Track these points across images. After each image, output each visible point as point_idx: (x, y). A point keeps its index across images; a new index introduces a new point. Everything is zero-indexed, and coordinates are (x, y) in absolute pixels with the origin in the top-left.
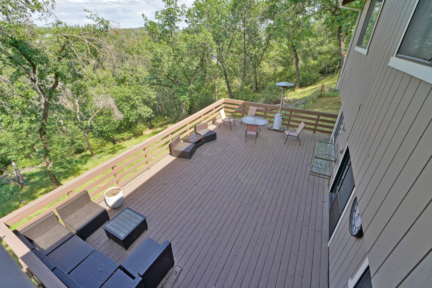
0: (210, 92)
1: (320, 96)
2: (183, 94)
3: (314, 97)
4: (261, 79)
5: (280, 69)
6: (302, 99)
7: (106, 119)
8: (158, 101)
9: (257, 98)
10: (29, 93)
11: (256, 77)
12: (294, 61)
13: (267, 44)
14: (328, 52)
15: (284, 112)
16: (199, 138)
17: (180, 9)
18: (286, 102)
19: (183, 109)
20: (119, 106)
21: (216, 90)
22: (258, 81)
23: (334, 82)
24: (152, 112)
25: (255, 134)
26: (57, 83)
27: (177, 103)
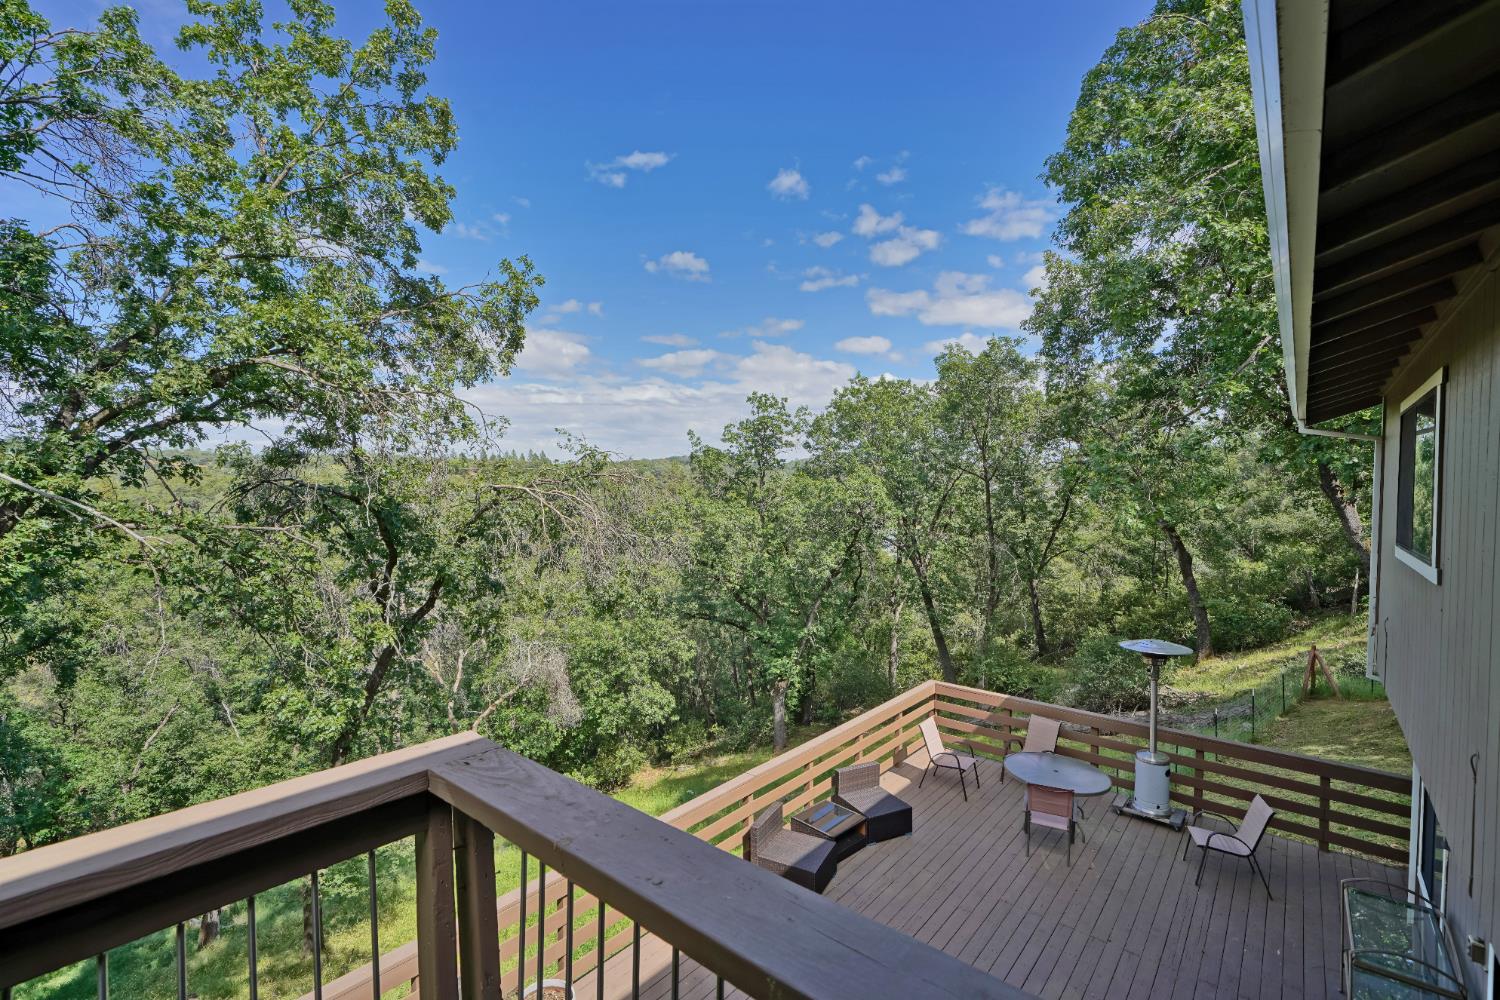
0: (872, 649)
1: (1313, 694)
2: (781, 652)
3: (1287, 693)
4: (1056, 616)
5: (1125, 585)
6: (1234, 698)
7: (530, 718)
8: (694, 668)
9: (1048, 684)
10: (377, 632)
11: (1036, 606)
12: (1175, 561)
13: (1066, 508)
14: (1303, 535)
15: (1168, 748)
16: (848, 822)
17: (792, 418)
18: (1171, 707)
19: (777, 705)
20: (579, 677)
21: (895, 645)
22: (1045, 620)
23: (1357, 639)
24: (673, 705)
25: (1062, 825)
26: (430, 604)
27: (756, 679)
